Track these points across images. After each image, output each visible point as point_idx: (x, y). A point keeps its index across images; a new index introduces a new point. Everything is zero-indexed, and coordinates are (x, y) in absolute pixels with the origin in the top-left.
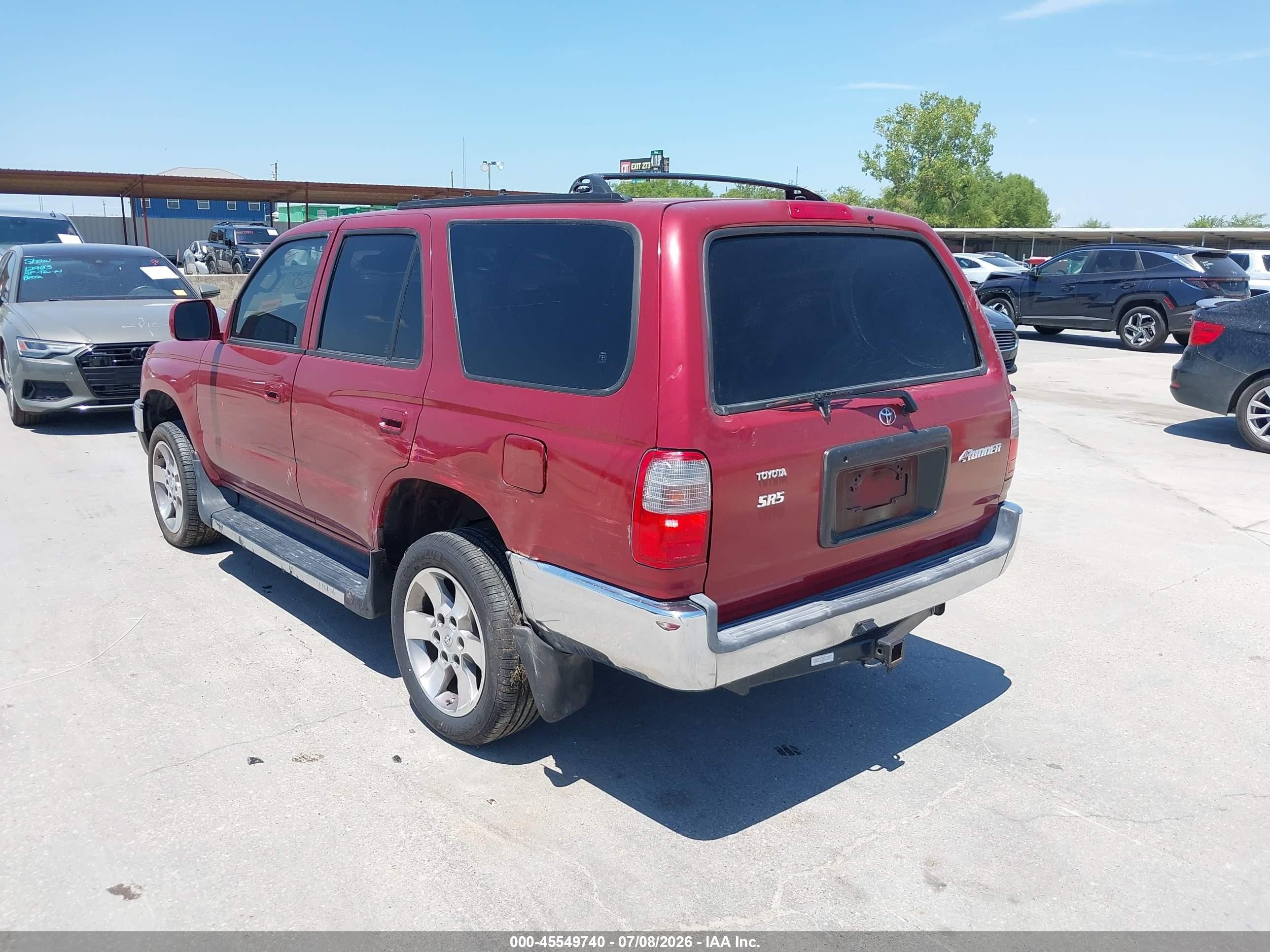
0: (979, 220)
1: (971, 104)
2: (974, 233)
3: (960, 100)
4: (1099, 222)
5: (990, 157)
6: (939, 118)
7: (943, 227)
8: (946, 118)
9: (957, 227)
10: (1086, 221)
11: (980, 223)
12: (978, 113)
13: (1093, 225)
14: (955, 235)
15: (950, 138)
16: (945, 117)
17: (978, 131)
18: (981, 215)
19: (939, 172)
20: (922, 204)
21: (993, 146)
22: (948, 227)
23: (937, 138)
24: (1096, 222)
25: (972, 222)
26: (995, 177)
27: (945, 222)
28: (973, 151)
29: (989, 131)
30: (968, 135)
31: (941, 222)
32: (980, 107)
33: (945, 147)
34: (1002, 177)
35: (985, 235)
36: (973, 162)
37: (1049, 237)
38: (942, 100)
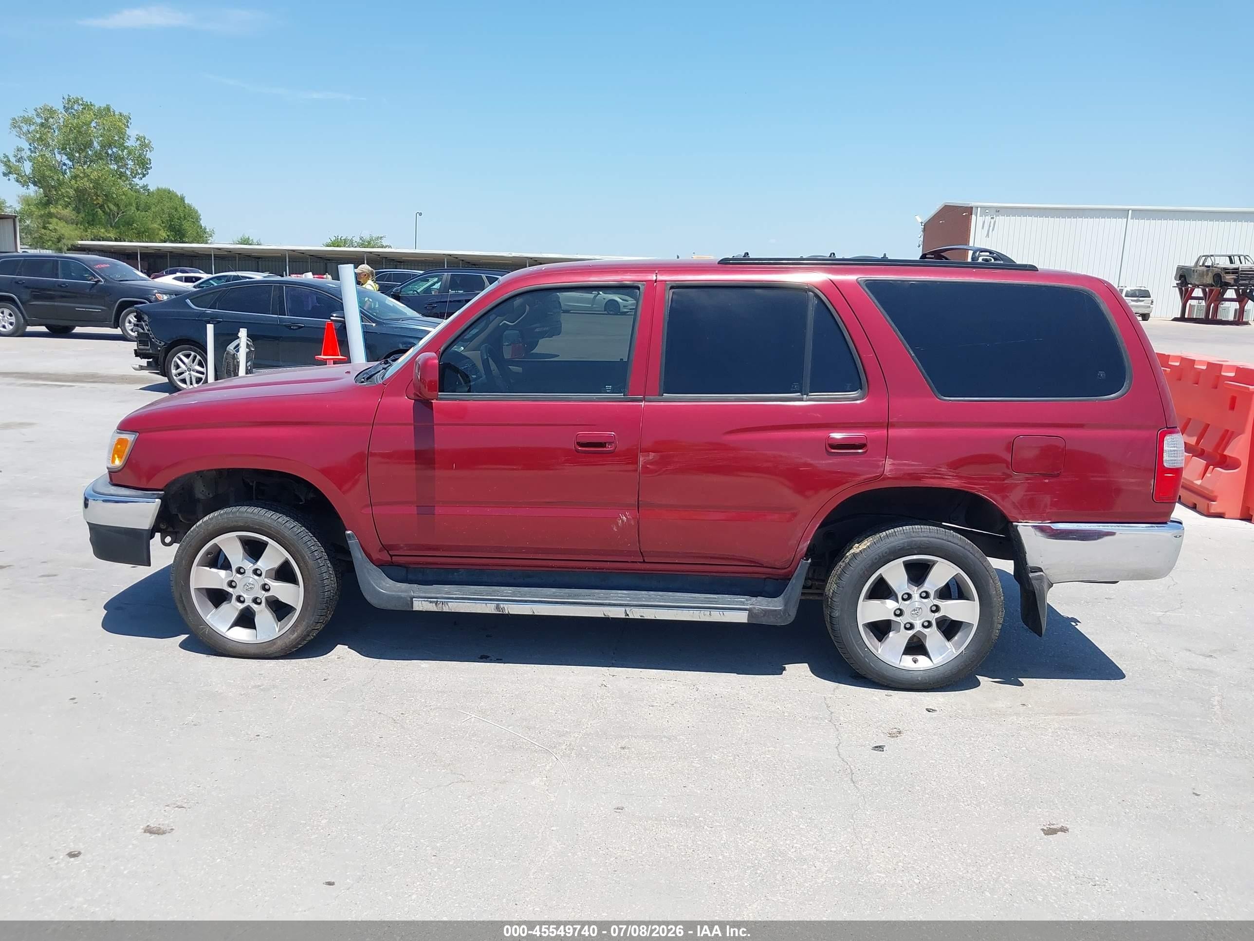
0: (147, 234)
1: (121, 114)
2: (147, 247)
3: (108, 109)
4: (251, 238)
5: (149, 171)
6: (88, 124)
7: (111, 241)
8: (95, 125)
9: (125, 241)
10: (239, 238)
11: (149, 237)
12: (129, 125)
13: (246, 241)
14: (125, 249)
15: (103, 146)
16: (93, 124)
17: (131, 143)
18: (147, 229)
19: (97, 184)
20: (82, 215)
21: (150, 160)
22: (116, 240)
23: (90, 145)
24: (249, 239)
25: (139, 236)
26: (141, 190)
27: (112, 235)
28: (130, 162)
29: (144, 145)
30: (123, 147)
31: (108, 235)
32: (130, 119)
33: (99, 156)
34: (149, 189)
35: (159, 249)
36: (131, 175)
37: (226, 253)
38: (87, 107)
